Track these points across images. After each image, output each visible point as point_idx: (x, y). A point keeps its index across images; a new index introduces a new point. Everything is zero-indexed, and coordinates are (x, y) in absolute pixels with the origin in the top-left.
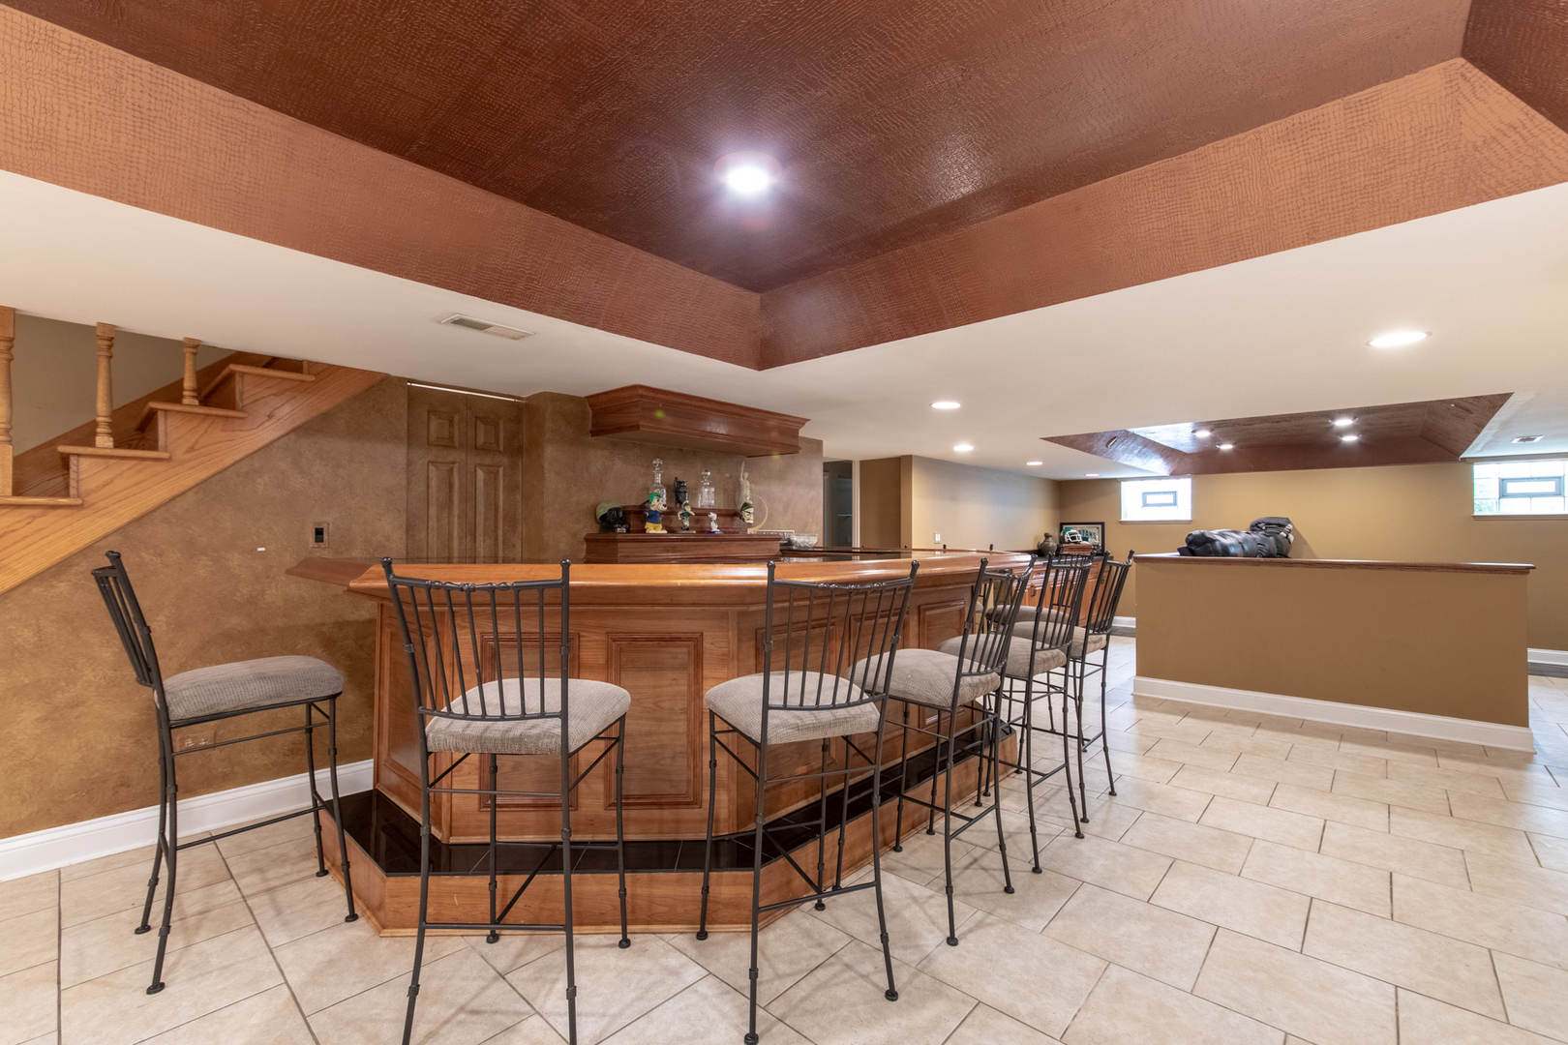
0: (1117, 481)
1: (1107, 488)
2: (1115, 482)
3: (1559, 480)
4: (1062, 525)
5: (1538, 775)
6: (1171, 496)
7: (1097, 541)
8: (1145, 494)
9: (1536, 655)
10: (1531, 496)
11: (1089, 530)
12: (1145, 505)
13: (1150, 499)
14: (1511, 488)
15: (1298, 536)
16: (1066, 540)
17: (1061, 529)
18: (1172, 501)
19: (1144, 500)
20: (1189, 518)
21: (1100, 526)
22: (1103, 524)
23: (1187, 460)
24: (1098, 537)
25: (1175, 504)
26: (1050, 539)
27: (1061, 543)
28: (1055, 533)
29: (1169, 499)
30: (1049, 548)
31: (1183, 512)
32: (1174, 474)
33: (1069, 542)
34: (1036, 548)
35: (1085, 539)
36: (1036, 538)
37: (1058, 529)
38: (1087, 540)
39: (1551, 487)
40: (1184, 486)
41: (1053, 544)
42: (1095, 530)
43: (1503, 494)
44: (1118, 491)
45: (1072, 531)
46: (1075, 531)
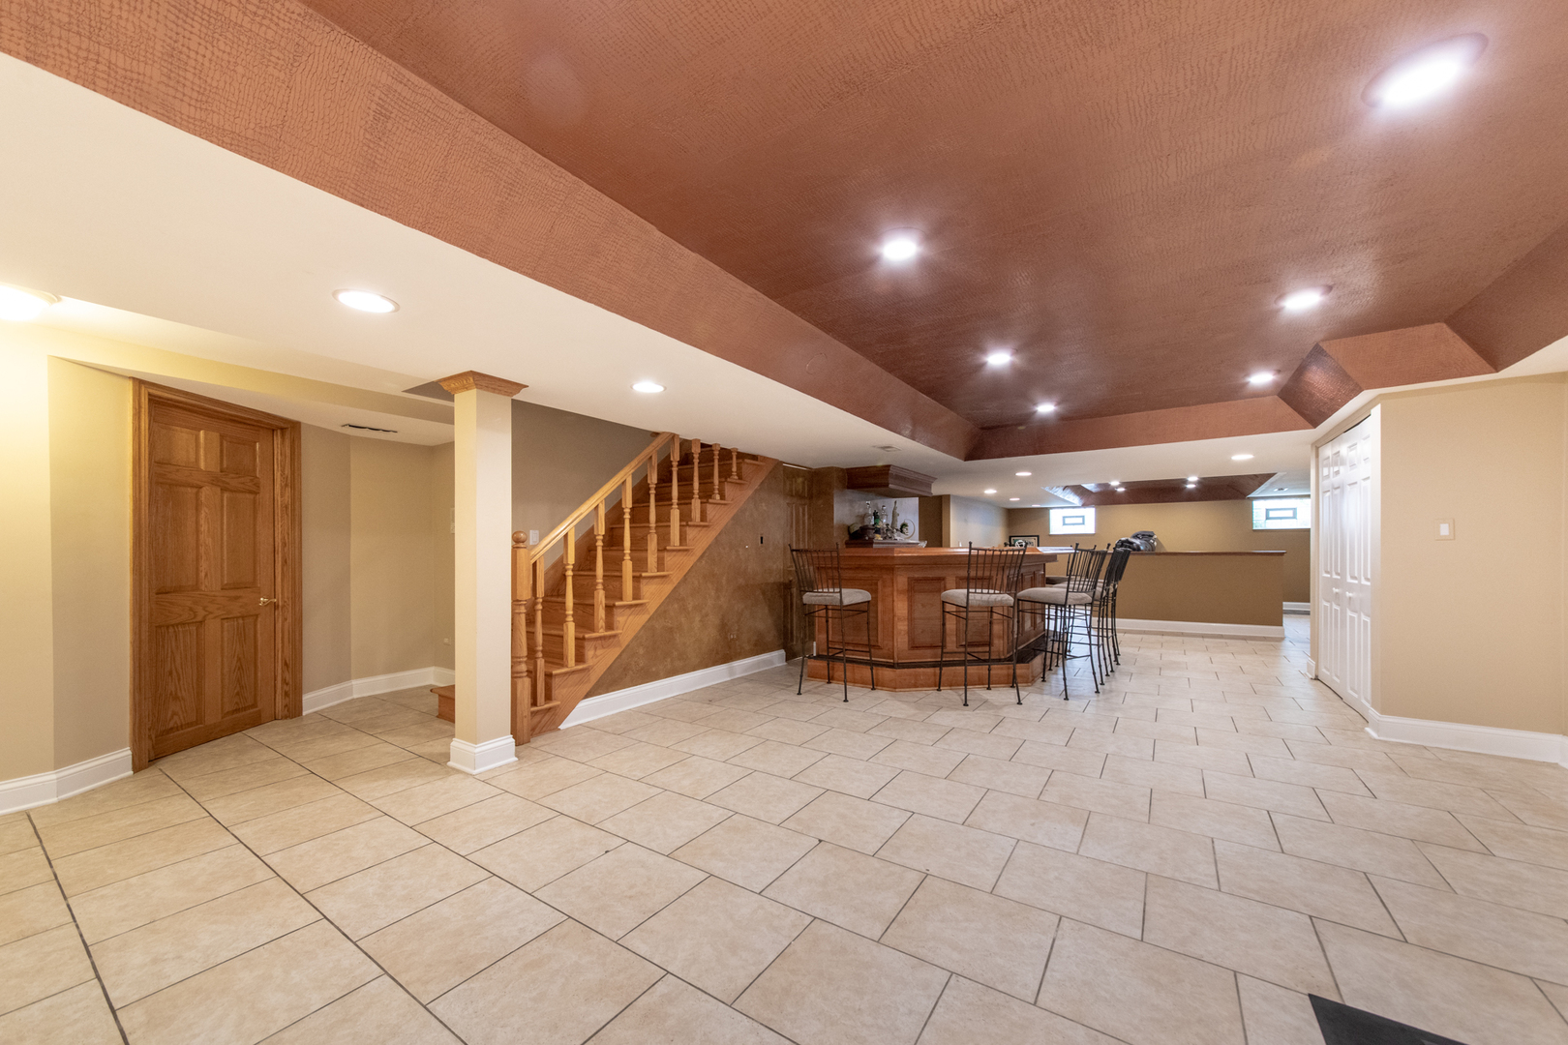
0: (1048, 509)
1: (1042, 514)
2: (1047, 509)
3: (1295, 510)
4: (1010, 537)
5: (1286, 643)
8: (1064, 517)
9: (1287, 605)
10: (1281, 518)
11: (1028, 541)
12: (1064, 524)
13: (1067, 521)
14: (1272, 514)
15: (1159, 543)
17: (1010, 540)
18: (1081, 522)
19: (1064, 521)
20: (1093, 532)
21: (1035, 538)
22: (1038, 536)
23: (1093, 496)
25: (1083, 523)
29: (1080, 520)
31: (1089, 528)
32: (1084, 505)
37: (1008, 540)
39: (1290, 515)
40: (1090, 513)
42: (1032, 540)
43: (1267, 518)
44: (1047, 516)
45: (1020, 541)
46: (1022, 541)
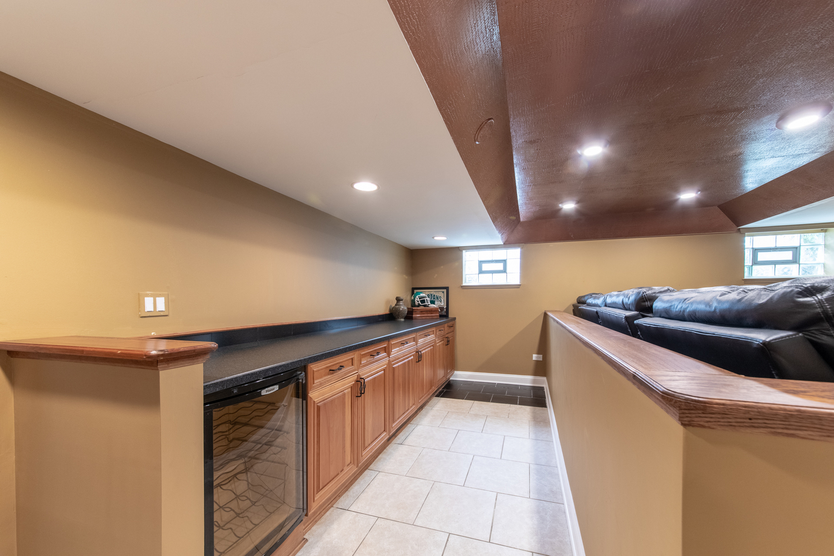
0: (459, 250)
1: (452, 254)
4: (413, 289)
6: (501, 265)
7: (443, 304)
8: (480, 262)
10: (775, 263)
11: (436, 295)
13: (485, 267)
16: (417, 303)
17: (413, 293)
18: (501, 268)
19: (480, 267)
20: (518, 282)
21: (445, 291)
22: (447, 288)
24: (444, 299)
25: (504, 270)
26: (401, 303)
27: (412, 306)
28: (406, 297)
30: (400, 311)
31: (512, 277)
32: (508, 244)
33: (419, 305)
34: (387, 312)
35: (433, 302)
36: (388, 302)
37: (410, 293)
38: (434, 303)
39: (788, 255)
40: (514, 255)
41: (403, 307)
42: (441, 294)
43: (755, 262)
44: (460, 259)
45: (422, 295)
46: (424, 295)
